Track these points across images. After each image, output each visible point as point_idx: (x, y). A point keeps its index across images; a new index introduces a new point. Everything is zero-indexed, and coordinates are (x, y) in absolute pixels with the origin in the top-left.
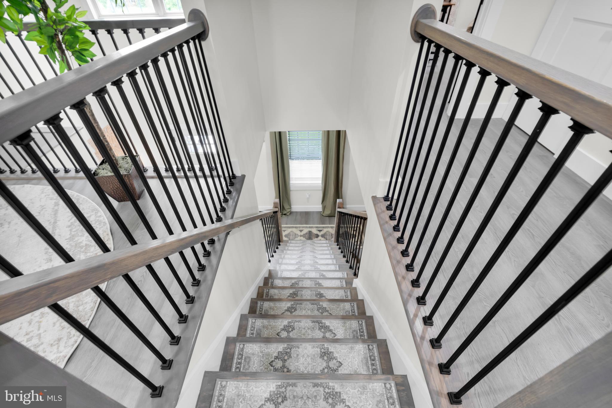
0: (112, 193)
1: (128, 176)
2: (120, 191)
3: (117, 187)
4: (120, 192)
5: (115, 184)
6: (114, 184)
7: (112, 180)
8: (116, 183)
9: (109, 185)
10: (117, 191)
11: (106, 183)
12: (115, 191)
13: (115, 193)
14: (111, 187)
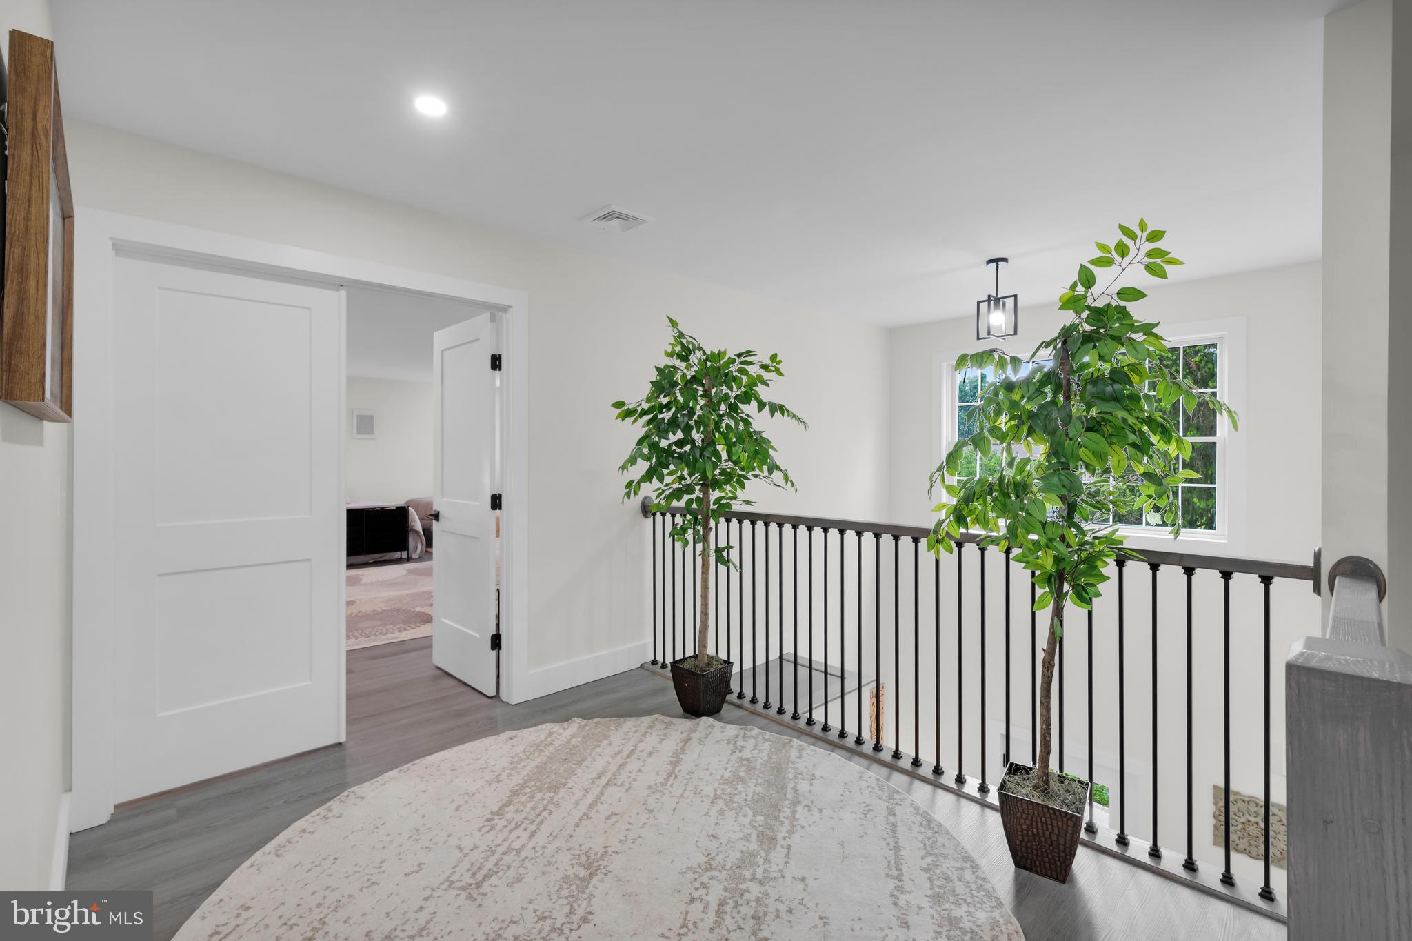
0: (1018, 841)
1: (1076, 821)
2: (1036, 845)
3: (1035, 833)
4: (1035, 847)
5: (1037, 825)
6: (1034, 823)
7: (1036, 815)
8: (1039, 824)
9: (1022, 821)
10: (1029, 841)
11: (1019, 815)
12: (1026, 839)
13: (1024, 844)
14: (1025, 827)
